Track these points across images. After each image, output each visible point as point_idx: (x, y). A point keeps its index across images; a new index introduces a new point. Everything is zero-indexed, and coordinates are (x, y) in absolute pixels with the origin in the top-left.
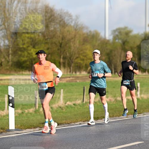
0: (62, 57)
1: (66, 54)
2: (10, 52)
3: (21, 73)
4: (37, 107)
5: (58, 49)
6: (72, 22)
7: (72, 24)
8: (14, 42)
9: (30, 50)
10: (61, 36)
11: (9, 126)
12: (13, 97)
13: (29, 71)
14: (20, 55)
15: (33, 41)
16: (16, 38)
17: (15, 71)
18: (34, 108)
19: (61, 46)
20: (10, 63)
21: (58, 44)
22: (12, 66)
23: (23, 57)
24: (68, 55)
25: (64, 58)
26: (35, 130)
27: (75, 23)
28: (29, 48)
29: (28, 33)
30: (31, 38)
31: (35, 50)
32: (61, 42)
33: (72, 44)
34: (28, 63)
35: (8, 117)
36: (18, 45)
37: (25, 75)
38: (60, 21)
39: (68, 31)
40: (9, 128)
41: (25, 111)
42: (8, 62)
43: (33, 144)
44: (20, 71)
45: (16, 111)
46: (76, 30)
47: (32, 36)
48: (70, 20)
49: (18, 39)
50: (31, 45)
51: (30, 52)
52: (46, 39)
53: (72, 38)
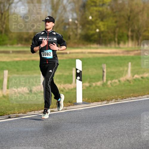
0: (130, 29)
1: (134, 27)
3: (89, 46)
5: (126, 22)
8: (83, 15)
9: (98, 23)
10: (129, 9)
11: (76, 99)
12: (81, 70)
13: (97, 44)
14: (88, 29)
15: (101, 14)
16: (85, 12)
17: (83, 44)
18: (102, 82)
19: (129, 19)
20: (78, 37)
21: (127, 17)
22: (80, 39)
23: (92, 30)
24: (136, 28)
25: (132, 31)
26: (102, 103)
28: (98, 21)
29: (96, 6)
30: (99, 11)
31: (103, 23)
32: (129, 15)
33: (140, 17)
34: (96, 36)
35: (75, 91)
36: (86, 18)
37: (93, 48)
39: (137, 4)
40: (76, 102)
41: (92, 85)
42: (76, 35)
43: (100, 117)
44: (87, 44)
45: (84, 84)
47: (101, 9)
49: (87, 13)
50: (99, 18)
51: (98, 25)
52: (115, 13)
53: (140, 11)
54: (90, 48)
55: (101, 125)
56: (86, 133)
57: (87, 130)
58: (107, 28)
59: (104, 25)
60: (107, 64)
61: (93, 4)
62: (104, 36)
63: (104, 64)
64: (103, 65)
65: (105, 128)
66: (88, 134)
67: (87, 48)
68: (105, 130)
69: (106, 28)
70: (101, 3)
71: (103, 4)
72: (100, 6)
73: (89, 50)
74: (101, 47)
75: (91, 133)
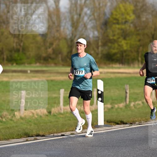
2: (100, 44)
3: (111, 65)
4: (128, 102)
8: (104, 33)
9: (121, 42)
10: (153, 27)
11: (97, 122)
12: (103, 91)
13: (120, 64)
14: (110, 48)
15: (123, 32)
16: (106, 29)
17: (105, 64)
18: (125, 103)
20: (100, 56)
21: (151, 36)
22: (101, 58)
23: (114, 49)
26: (125, 126)
28: (120, 40)
29: (118, 23)
30: (122, 29)
31: (126, 42)
32: (153, 33)
34: (118, 55)
35: (96, 113)
36: (108, 36)
37: (116, 68)
38: (153, 11)
40: (98, 124)
41: (114, 106)
42: (98, 54)
43: (123, 141)
44: (109, 64)
45: (105, 106)
47: (123, 27)
49: (109, 30)
50: (122, 36)
51: (120, 44)
52: (138, 31)
54: (112, 68)
57: (109, 154)
58: (130, 47)
59: (127, 44)
60: (130, 85)
61: (115, 21)
62: (126, 55)
63: (127, 84)
64: (126, 86)
65: (128, 152)
67: (109, 68)
68: (128, 155)
69: (129, 46)
70: (124, 21)
71: (126, 22)
72: (122, 23)
73: (111, 70)
74: (123, 66)
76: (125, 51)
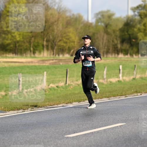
0: (45, 39)
1: (50, 37)
3: (5, 55)
6: (55, 5)
7: (56, 8)
9: (14, 33)
13: (13, 53)
14: (4, 38)
23: (7, 40)
24: (51, 37)
25: (48, 41)
26: (18, 112)
27: (58, 6)
33: (55, 27)
34: (12, 46)
36: (1, 28)
37: (9, 58)
39: (51, 14)
41: (8, 94)
43: (17, 126)
44: (3, 54)
46: (59, 13)
48: (54, 3)
49: (2, 22)
51: (13, 35)
53: (55, 21)
54: (6, 57)
55: (17, 133)
56: (3, 141)
57: (4, 138)
58: (23, 38)
59: (20, 35)
60: (22, 73)
62: (19, 46)
63: (20, 73)
64: (19, 74)
65: (22, 136)
66: (5, 142)
67: (3, 57)
68: (22, 139)
69: (21, 37)
73: (5, 60)
74: (16, 56)
75: (7, 142)
76: (18, 42)
